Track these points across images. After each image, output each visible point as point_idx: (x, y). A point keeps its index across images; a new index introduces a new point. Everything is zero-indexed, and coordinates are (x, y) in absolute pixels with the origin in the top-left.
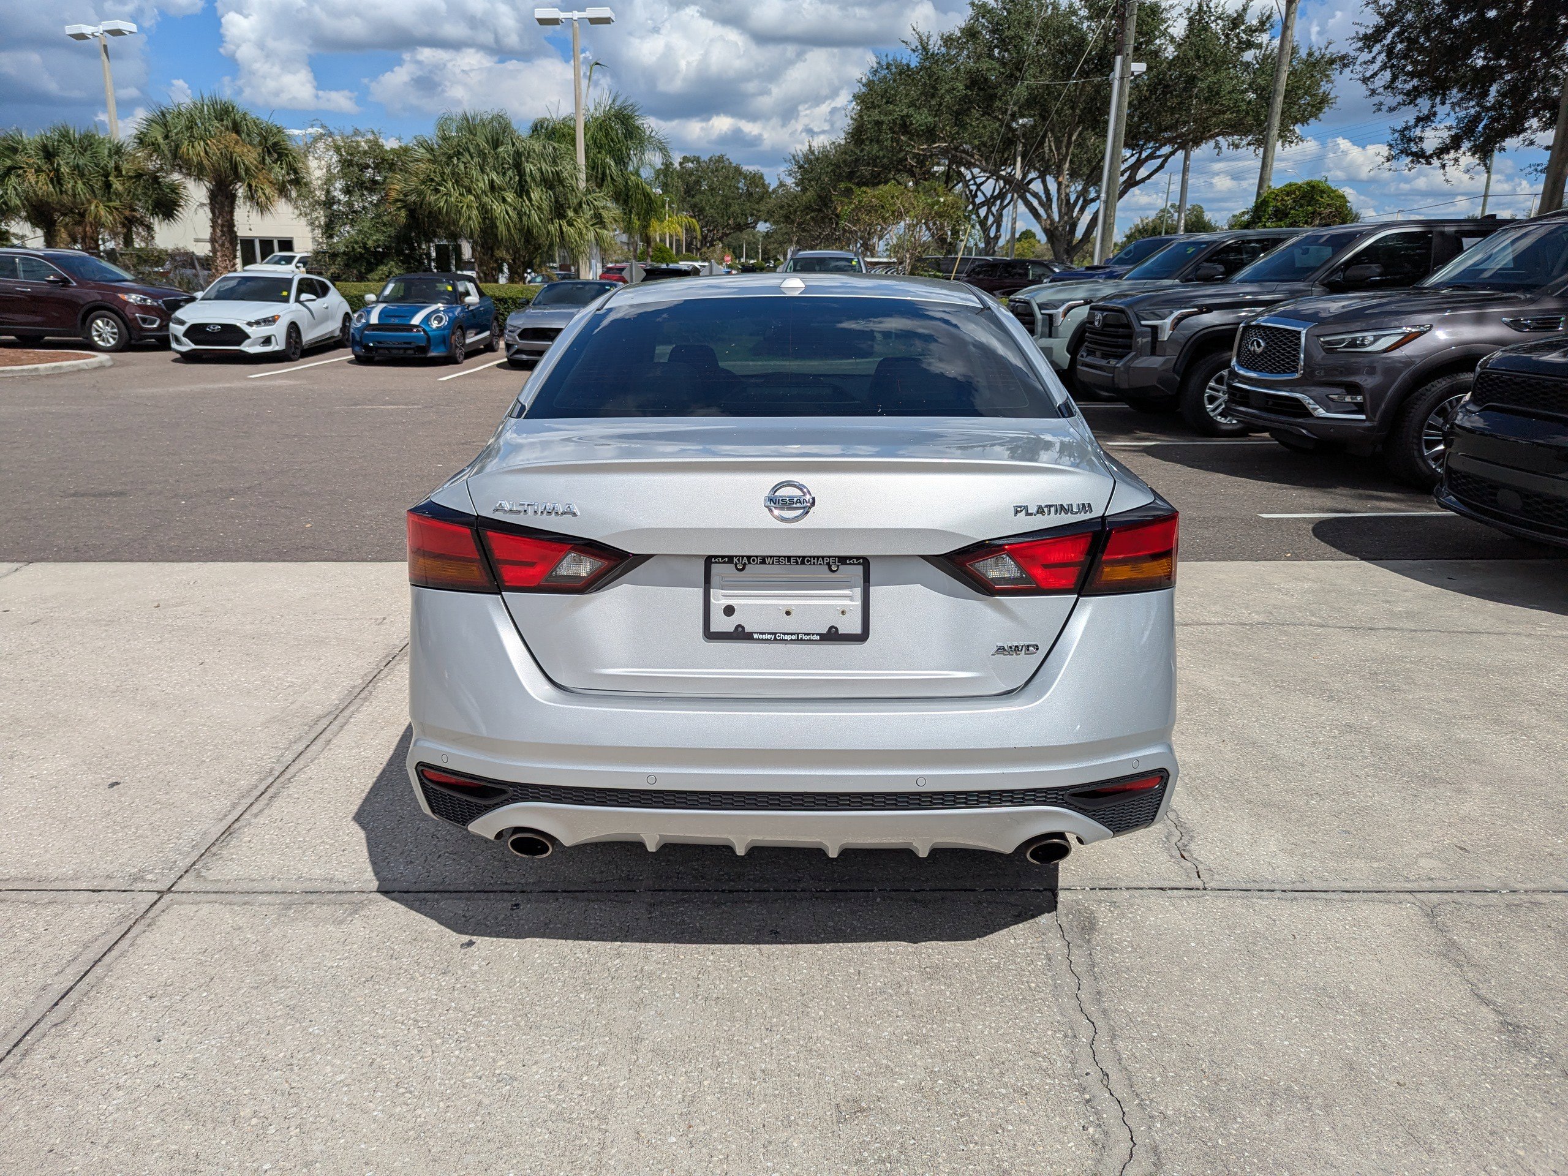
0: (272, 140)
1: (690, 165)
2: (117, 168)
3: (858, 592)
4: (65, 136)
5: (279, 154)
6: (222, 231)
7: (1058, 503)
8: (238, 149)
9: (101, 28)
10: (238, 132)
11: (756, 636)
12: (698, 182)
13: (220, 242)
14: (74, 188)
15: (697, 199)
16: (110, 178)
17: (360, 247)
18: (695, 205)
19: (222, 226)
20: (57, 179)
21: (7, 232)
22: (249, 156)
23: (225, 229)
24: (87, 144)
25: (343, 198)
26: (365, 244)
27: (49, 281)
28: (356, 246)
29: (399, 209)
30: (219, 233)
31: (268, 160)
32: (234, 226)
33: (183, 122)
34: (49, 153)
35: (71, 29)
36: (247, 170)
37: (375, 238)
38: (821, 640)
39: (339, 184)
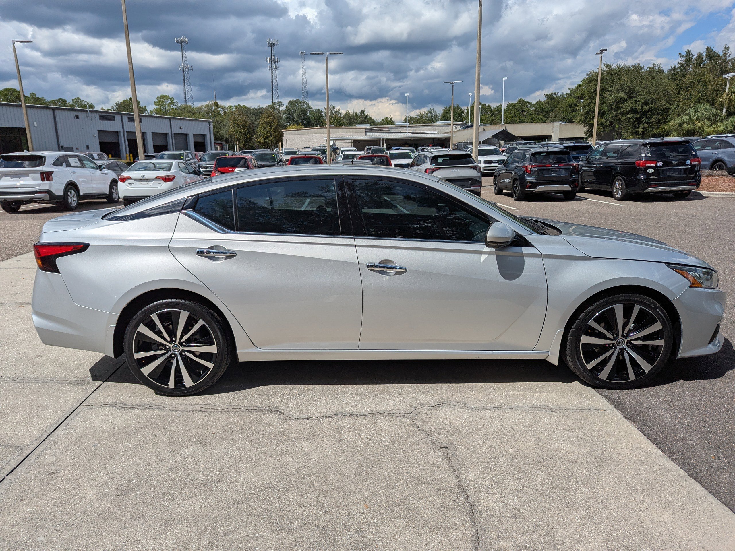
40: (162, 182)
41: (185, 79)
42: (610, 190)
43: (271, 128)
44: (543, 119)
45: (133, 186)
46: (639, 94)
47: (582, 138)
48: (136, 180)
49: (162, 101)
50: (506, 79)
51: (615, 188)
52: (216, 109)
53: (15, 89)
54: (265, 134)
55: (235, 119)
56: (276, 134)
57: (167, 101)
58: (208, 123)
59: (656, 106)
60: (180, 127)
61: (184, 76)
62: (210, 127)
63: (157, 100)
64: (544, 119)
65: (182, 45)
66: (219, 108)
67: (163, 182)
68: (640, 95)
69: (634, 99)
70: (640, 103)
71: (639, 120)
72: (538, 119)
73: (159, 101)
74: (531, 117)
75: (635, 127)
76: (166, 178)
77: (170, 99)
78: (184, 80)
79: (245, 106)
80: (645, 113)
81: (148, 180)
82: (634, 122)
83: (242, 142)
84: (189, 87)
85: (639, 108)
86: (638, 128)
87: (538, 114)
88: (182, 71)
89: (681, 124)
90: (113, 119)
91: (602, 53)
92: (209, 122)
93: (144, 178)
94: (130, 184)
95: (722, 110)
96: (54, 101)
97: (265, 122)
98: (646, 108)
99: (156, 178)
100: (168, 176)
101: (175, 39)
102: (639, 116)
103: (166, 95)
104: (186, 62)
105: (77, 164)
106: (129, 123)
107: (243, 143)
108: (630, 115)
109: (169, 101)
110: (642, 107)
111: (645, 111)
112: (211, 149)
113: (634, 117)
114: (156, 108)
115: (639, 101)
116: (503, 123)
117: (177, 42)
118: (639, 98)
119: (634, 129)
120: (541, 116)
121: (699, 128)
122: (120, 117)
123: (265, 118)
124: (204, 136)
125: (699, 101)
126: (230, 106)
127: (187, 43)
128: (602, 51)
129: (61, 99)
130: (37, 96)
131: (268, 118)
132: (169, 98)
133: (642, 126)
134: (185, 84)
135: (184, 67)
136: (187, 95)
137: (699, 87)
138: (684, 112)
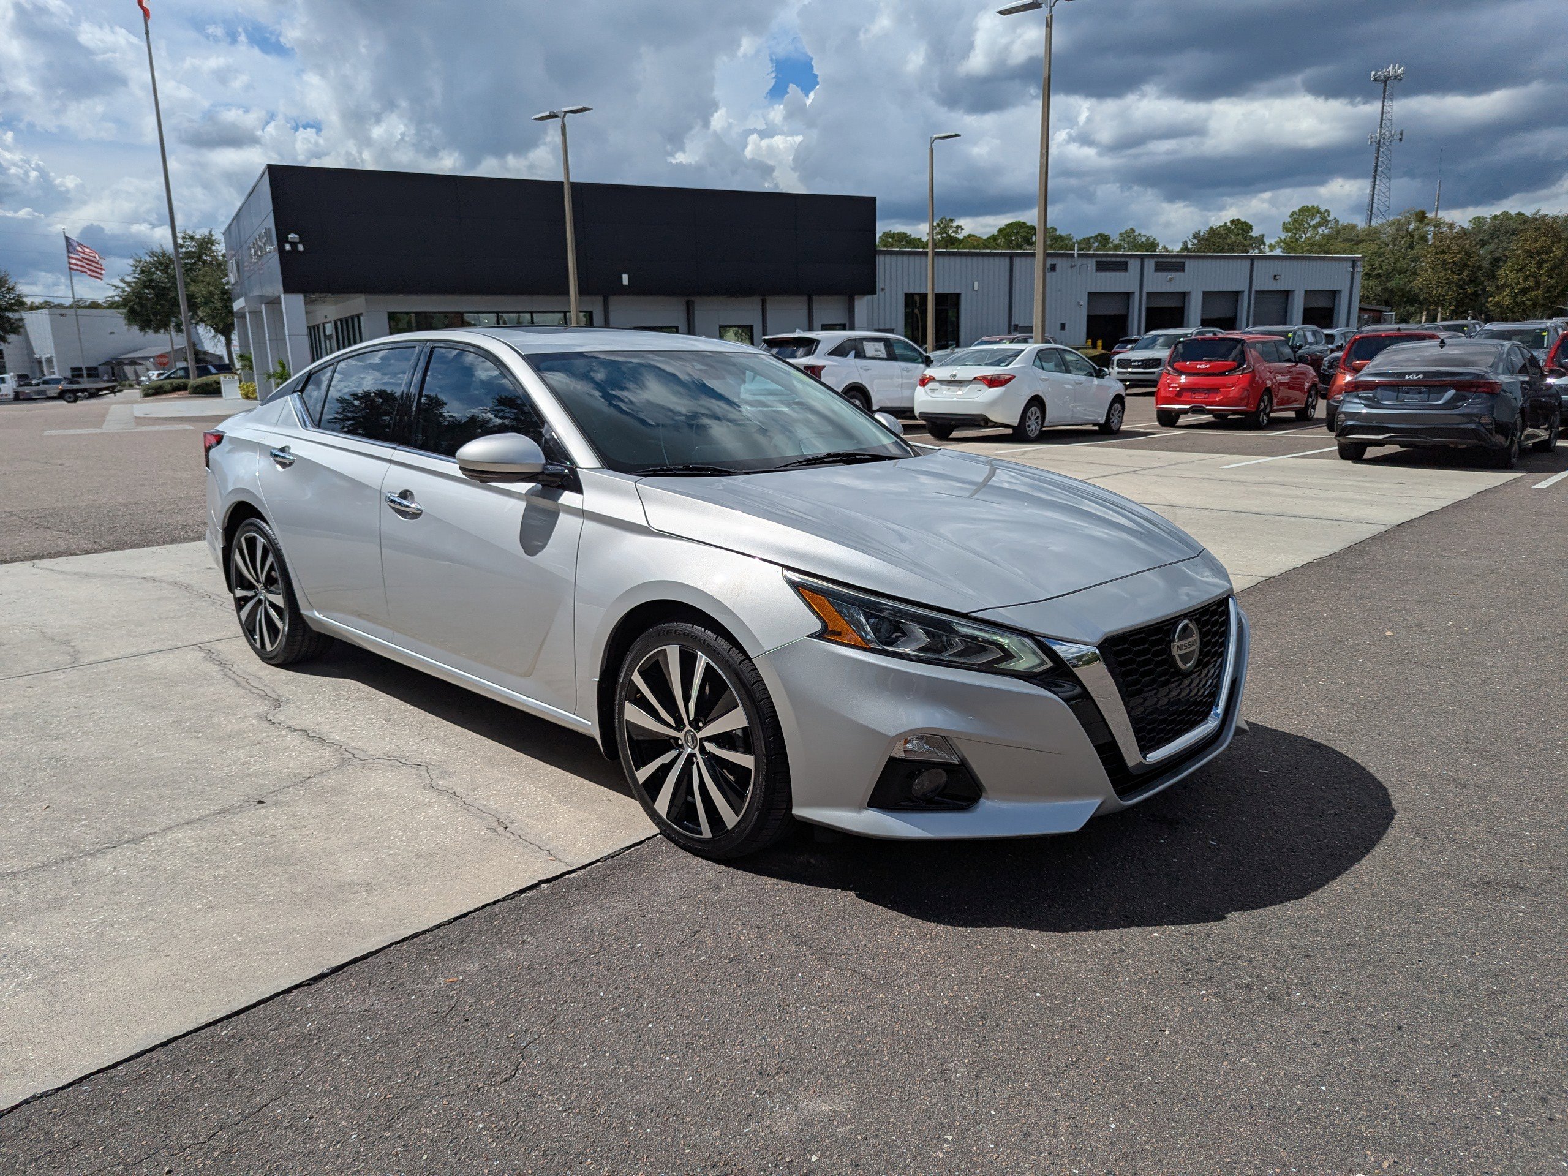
40: (984, 387)
41: (1379, 163)
43: (1540, 268)
45: (936, 394)
48: (941, 382)
49: (1302, 220)
52: (1418, 228)
53: (1025, 223)
54: (1518, 283)
55: (1439, 250)
56: (1553, 281)
57: (1313, 220)
58: (1350, 264)
60: (1275, 276)
61: (1377, 158)
62: (1353, 273)
63: (1290, 220)
65: (1385, 86)
66: (1428, 224)
67: (986, 387)
73: (1295, 221)
76: (991, 380)
77: (1321, 213)
78: (1376, 166)
79: (1523, 214)
81: (960, 383)
83: (1450, 305)
84: (1385, 181)
88: (1375, 145)
90: (1122, 267)
92: (1354, 262)
93: (956, 379)
94: (933, 390)
96: (1088, 239)
97: (1526, 252)
99: (975, 379)
100: (999, 376)
101: (1373, 73)
103: (1313, 207)
104: (1389, 124)
105: (879, 353)
106: (1156, 274)
107: (1452, 308)
109: (1318, 219)
112: (1348, 325)
114: (1283, 238)
117: (1375, 80)
122: (1138, 262)
123: (1525, 240)
124: (1334, 294)
126: (1479, 218)
127: (1400, 80)
129: (1100, 235)
130: (1058, 233)
131: (1536, 241)
132: (1319, 212)
134: (1375, 177)
135: (1380, 136)
136: (1375, 200)
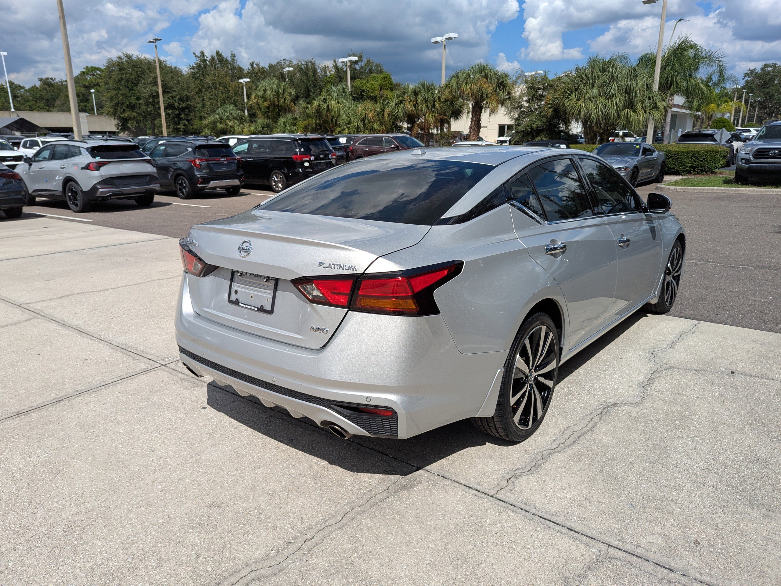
0: (501, 80)
1: (769, 69)
2: (439, 98)
3: (272, 292)
4: (423, 86)
5: (503, 86)
6: (474, 123)
7: (339, 264)
8: (485, 86)
9: (444, 38)
10: (487, 78)
11: (240, 304)
12: (772, 79)
13: (473, 128)
14: (422, 108)
15: (770, 89)
16: (435, 103)
17: (529, 128)
18: (768, 93)
19: (475, 121)
20: (416, 104)
21: (402, 126)
22: (489, 89)
23: (476, 122)
24: (429, 89)
25: (526, 105)
26: (532, 126)
27: (392, 148)
28: (527, 128)
29: (550, 108)
30: (473, 124)
31: (498, 90)
32: (480, 120)
33: (465, 75)
34: (416, 93)
35: (433, 40)
36: (487, 95)
37: (536, 123)
38: (258, 310)
39: (525, 98)
42: (267, 184)
44: (45, 107)
46: (173, 89)
47: (114, 133)
50: (5, 53)
51: (273, 181)
59: (192, 104)
64: (47, 108)
68: (175, 91)
69: (170, 95)
70: (176, 99)
71: (178, 116)
72: (39, 107)
74: (29, 104)
75: (176, 124)
80: (183, 110)
82: (173, 118)
85: (176, 104)
86: (179, 124)
87: (36, 101)
89: (214, 123)
91: (156, 42)
95: (244, 112)
98: (183, 105)
102: (177, 112)
108: (169, 110)
110: (179, 104)
111: (182, 108)
113: (173, 113)
115: (175, 97)
116: (13, 110)
118: (175, 94)
119: (175, 125)
120: (42, 104)
121: (231, 127)
125: (224, 102)
128: (156, 40)
133: (182, 122)
137: (221, 88)
138: (214, 111)
